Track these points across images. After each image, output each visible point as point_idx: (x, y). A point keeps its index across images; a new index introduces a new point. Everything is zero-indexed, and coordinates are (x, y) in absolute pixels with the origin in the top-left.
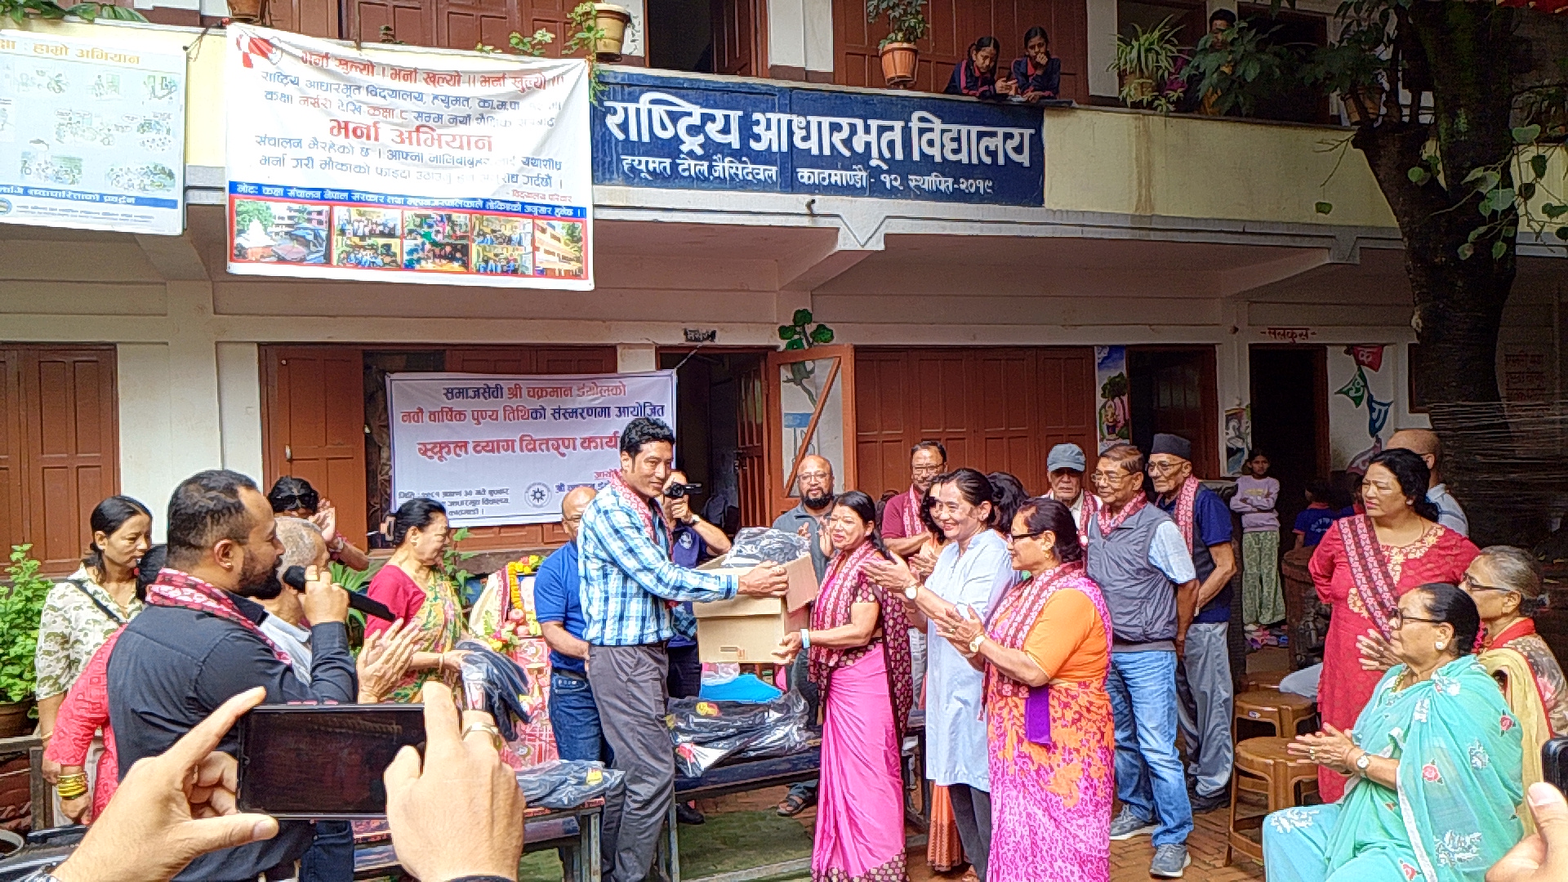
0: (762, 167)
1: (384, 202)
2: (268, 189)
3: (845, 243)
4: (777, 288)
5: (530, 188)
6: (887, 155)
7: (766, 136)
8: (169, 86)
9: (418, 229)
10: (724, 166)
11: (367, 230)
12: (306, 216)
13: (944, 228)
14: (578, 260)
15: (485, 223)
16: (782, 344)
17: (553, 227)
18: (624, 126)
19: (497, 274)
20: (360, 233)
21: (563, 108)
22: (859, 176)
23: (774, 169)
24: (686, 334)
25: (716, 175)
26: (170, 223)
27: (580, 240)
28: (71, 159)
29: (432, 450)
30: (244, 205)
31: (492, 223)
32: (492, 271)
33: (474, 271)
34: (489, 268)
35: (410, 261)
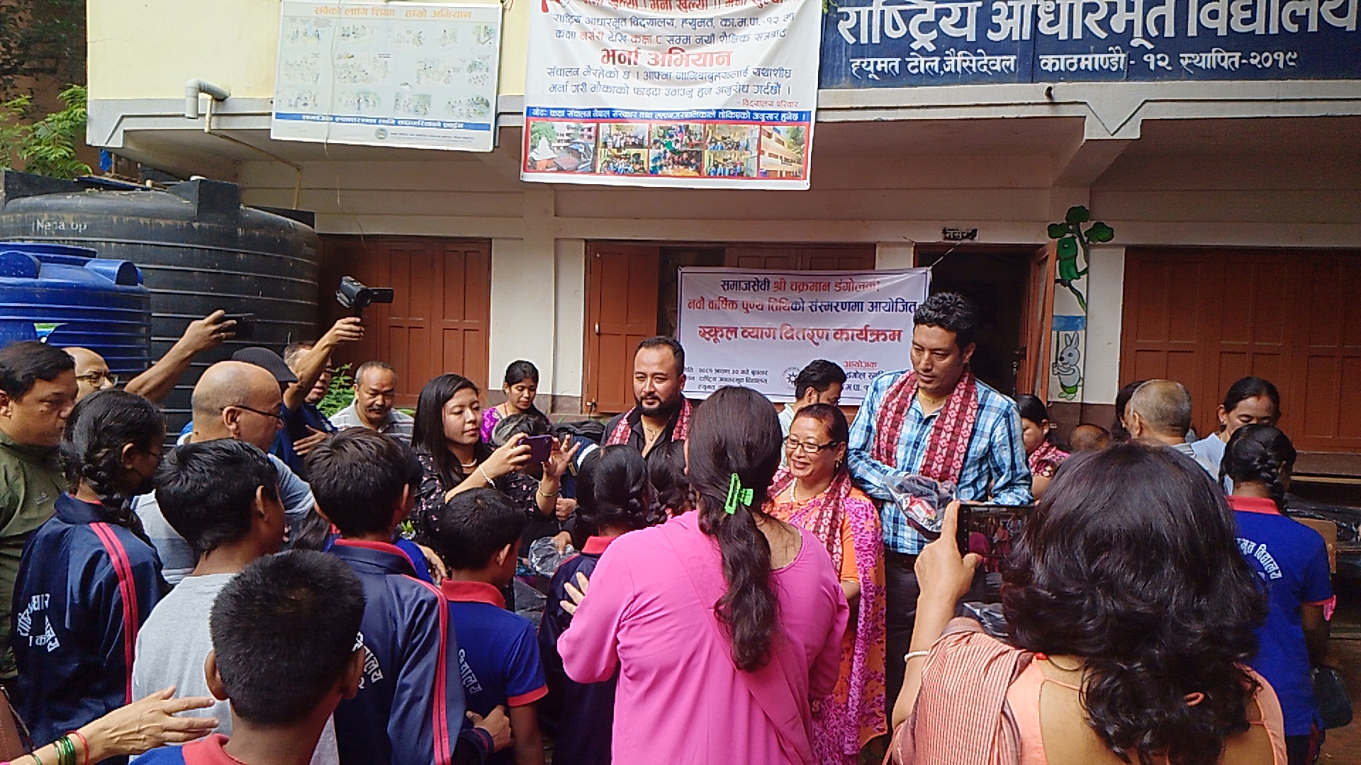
0: (999, 58)
1: (638, 115)
2: (554, 112)
3: (1092, 132)
4: (1050, 185)
5: (758, 96)
6: (1153, 32)
7: (1006, 25)
8: (488, 32)
9: (662, 140)
10: (956, 61)
11: (623, 142)
12: (580, 132)
13: (1223, 110)
14: (798, 162)
15: (717, 131)
16: (1051, 243)
17: (779, 132)
18: (855, 31)
19: (725, 177)
20: (617, 145)
21: (796, 19)
22: (1118, 58)
23: (1013, 58)
24: (944, 232)
25: (947, 70)
26: (483, 142)
27: (801, 142)
28: (423, 96)
29: (709, 333)
30: (538, 125)
31: (723, 130)
32: (720, 174)
33: (706, 175)
34: (719, 172)
35: (654, 167)
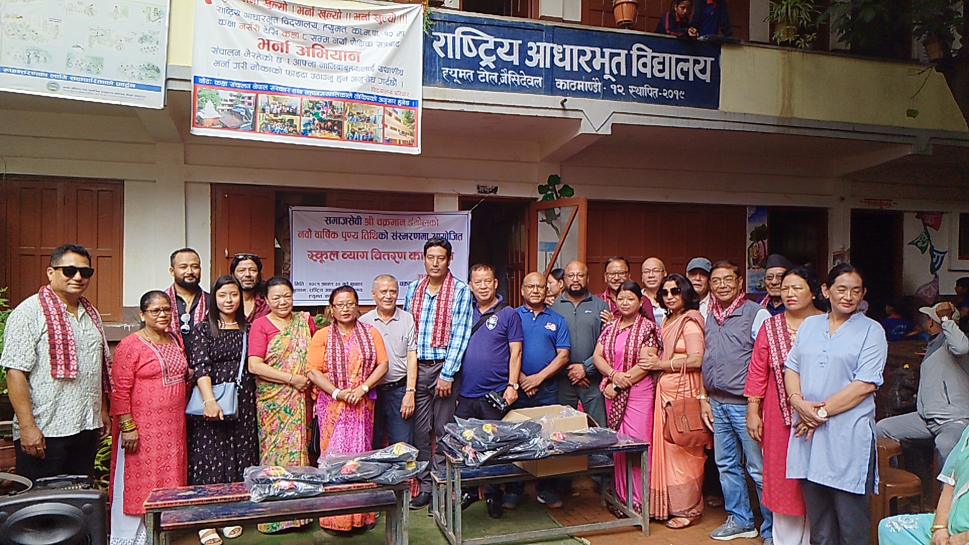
0: (533, 78)
1: (290, 92)
2: (218, 82)
3: (585, 129)
4: (539, 161)
5: (382, 86)
6: (615, 72)
7: (536, 58)
8: (158, 13)
9: (311, 111)
10: (508, 77)
11: (279, 109)
12: (241, 100)
13: (651, 121)
14: (411, 134)
15: (353, 108)
16: (540, 197)
17: (397, 113)
18: (444, 49)
19: (360, 141)
20: (274, 112)
21: (406, 35)
22: (597, 85)
23: (541, 79)
24: (478, 188)
25: (502, 82)
26: (156, 101)
27: (413, 121)
28: (96, 59)
29: (316, 255)
30: (203, 91)
31: (358, 108)
32: (356, 139)
33: (346, 138)
34: (355, 137)
35: (305, 130)
